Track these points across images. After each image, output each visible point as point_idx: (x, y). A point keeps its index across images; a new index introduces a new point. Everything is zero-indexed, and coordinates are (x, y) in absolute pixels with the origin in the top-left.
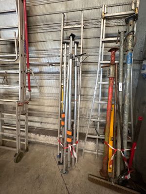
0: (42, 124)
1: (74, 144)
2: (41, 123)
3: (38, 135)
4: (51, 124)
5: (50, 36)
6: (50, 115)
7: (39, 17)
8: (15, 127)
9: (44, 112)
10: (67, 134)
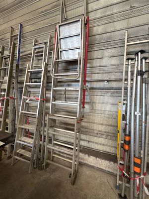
0: (90, 143)
1: (142, 176)
2: (89, 141)
3: (87, 155)
4: (100, 144)
5: (107, 53)
6: (100, 134)
7: (97, 37)
8: (73, 145)
9: (94, 130)
10: (134, 162)
